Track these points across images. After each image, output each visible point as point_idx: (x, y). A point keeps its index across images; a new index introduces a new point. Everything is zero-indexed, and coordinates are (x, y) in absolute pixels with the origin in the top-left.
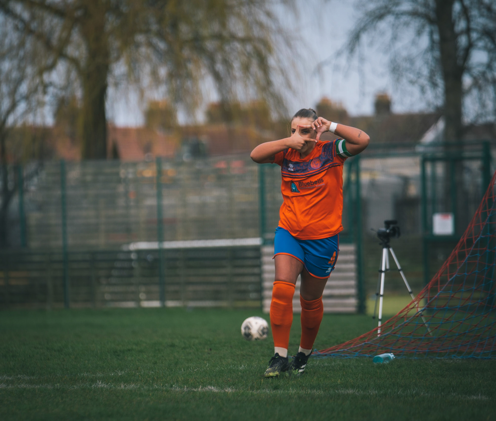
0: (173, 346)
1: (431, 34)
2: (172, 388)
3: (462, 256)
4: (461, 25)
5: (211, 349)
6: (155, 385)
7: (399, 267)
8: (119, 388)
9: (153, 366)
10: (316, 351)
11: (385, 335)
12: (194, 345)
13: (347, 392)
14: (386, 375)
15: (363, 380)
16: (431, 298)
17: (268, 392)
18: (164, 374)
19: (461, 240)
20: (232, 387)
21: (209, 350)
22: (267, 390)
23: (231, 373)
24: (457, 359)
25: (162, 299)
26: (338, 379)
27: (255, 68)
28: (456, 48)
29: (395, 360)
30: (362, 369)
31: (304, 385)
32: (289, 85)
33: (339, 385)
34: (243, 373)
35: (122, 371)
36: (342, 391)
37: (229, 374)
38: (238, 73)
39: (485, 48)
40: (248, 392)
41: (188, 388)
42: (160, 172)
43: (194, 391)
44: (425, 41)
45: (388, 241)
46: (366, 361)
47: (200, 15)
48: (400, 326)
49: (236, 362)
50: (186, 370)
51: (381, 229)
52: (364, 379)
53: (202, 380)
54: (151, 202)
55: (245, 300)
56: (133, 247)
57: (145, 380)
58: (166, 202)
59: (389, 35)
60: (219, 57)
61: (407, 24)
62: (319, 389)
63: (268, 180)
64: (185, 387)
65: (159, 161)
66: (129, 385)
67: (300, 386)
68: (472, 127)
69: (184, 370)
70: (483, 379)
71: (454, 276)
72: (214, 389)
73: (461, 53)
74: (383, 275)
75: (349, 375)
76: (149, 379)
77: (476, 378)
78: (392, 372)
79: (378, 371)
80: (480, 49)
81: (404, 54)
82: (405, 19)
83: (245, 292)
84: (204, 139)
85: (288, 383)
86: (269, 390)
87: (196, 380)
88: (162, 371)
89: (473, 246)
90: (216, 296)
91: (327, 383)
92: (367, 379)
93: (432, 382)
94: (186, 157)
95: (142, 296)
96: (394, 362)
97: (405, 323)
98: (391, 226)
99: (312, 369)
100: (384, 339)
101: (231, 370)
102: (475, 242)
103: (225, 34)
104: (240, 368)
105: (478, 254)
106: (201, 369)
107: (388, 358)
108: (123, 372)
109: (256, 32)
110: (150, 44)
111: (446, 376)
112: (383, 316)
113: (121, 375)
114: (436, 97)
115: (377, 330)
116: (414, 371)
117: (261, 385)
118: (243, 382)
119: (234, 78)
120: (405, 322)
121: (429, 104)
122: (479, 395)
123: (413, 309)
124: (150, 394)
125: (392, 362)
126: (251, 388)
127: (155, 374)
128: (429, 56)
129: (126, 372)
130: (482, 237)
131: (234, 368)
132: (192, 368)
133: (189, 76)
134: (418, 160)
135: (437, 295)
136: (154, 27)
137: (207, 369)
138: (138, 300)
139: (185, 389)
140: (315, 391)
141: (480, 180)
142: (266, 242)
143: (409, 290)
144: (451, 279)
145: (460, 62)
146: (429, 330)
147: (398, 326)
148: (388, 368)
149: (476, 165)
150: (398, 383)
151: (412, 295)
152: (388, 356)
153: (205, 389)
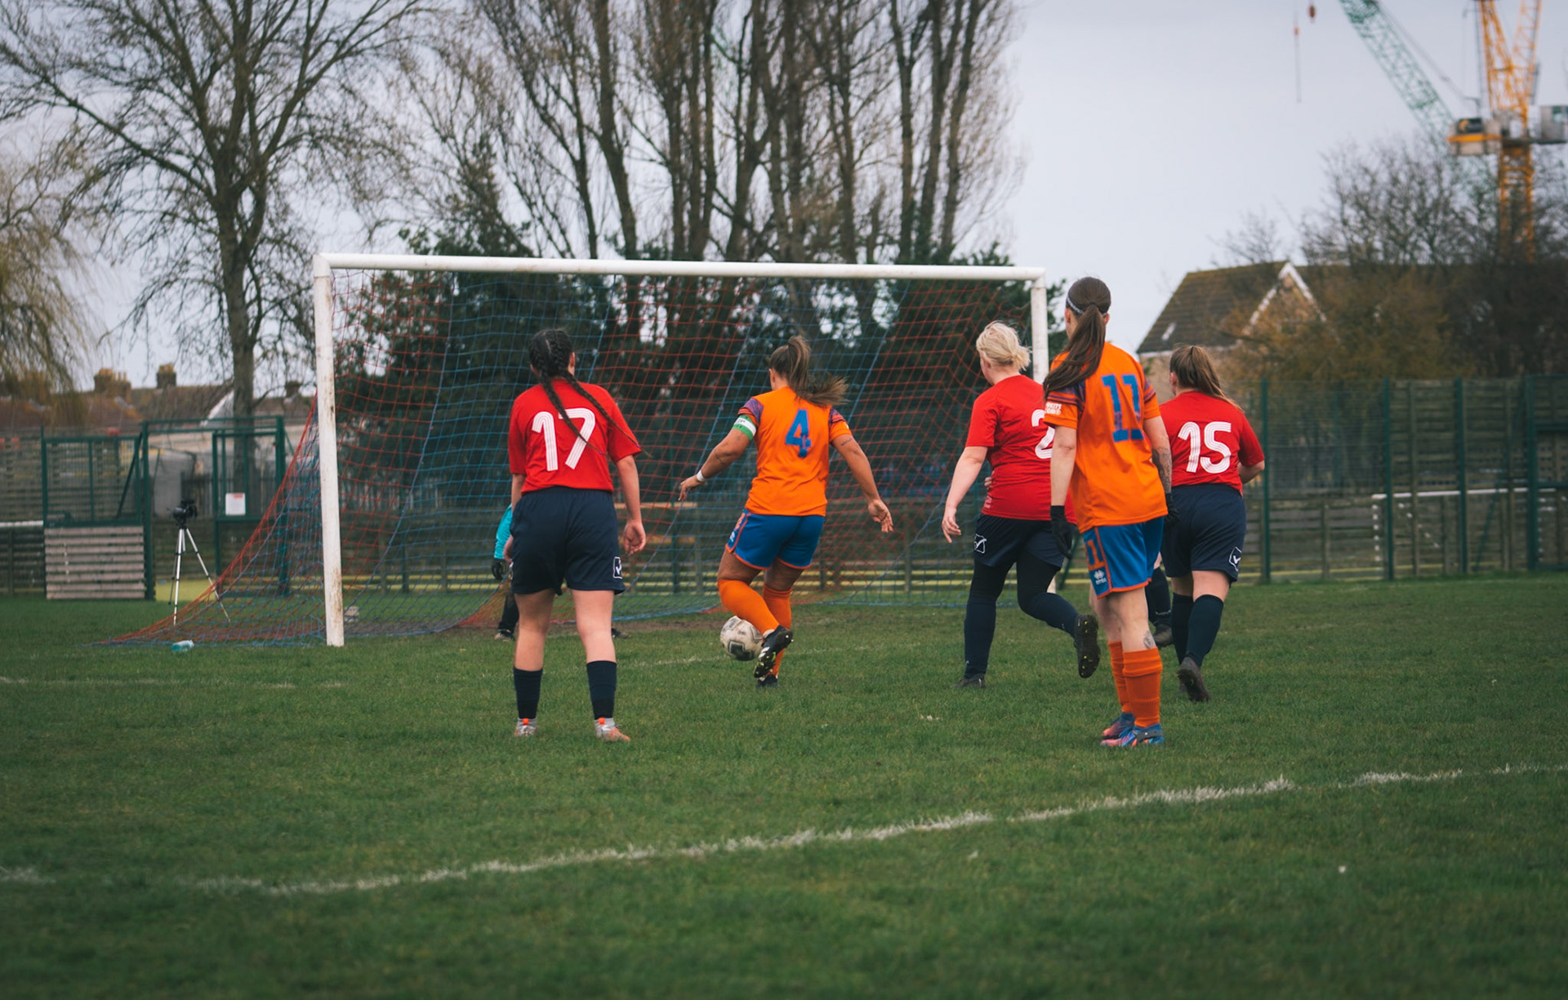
4: (250, 295)
7: (196, 549)
11: (183, 622)
13: (148, 682)
14: (186, 663)
20: (25, 678)
22: (62, 680)
28: (247, 319)
29: (194, 648)
30: (160, 659)
31: (100, 675)
33: (138, 675)
34: (36, 663)
36: (143, 681)
37: (21, 663)
39: (277, 319)
40: (42, 682)
44: (214, 310)
45: (185, 522)
46: (164, 649)
49: (27, 652)
51: (174, 509)
52: (164, 668)
61: (194, 292)
62: (117, 679)
63: (50, 455)
67: (97, 676)
68: (263, 401)
72: (7, 679)
73: (252, 322)
74: (179, 556)
75: (148, 664)
77: (280, 666)
78: (192, 660)
79: (177, 659)
80: (271, 319)
81: (192, 322)
82: (193, 285)
85: (84, 673)
86: (64, 681)
91: (124, 673)
92: (167, 667)
98: (184, 506)
99: (109, 658)
100: (182, 626)
107: (187, 646)
109: (38, 298)
112: (179, 602)
114: (226, 368)
115: (172, 616)
118: (36, 671)
121: (218, 376)
122: (286, 682)
123: (205, 597)
125: (191, 650)
126: (46, 679)
128: (218, 326)
131: (25, 658)
134: (208, 435)
135: (228, 589)
140: (112, 681)
142: (48, 524)
143: (207, 574)
144: (242, 572)
145: (250, 333)
146: (226, 612)
148: (187, 656)
149: (268, 442)
150: (199, 671)
151: (209, 580)
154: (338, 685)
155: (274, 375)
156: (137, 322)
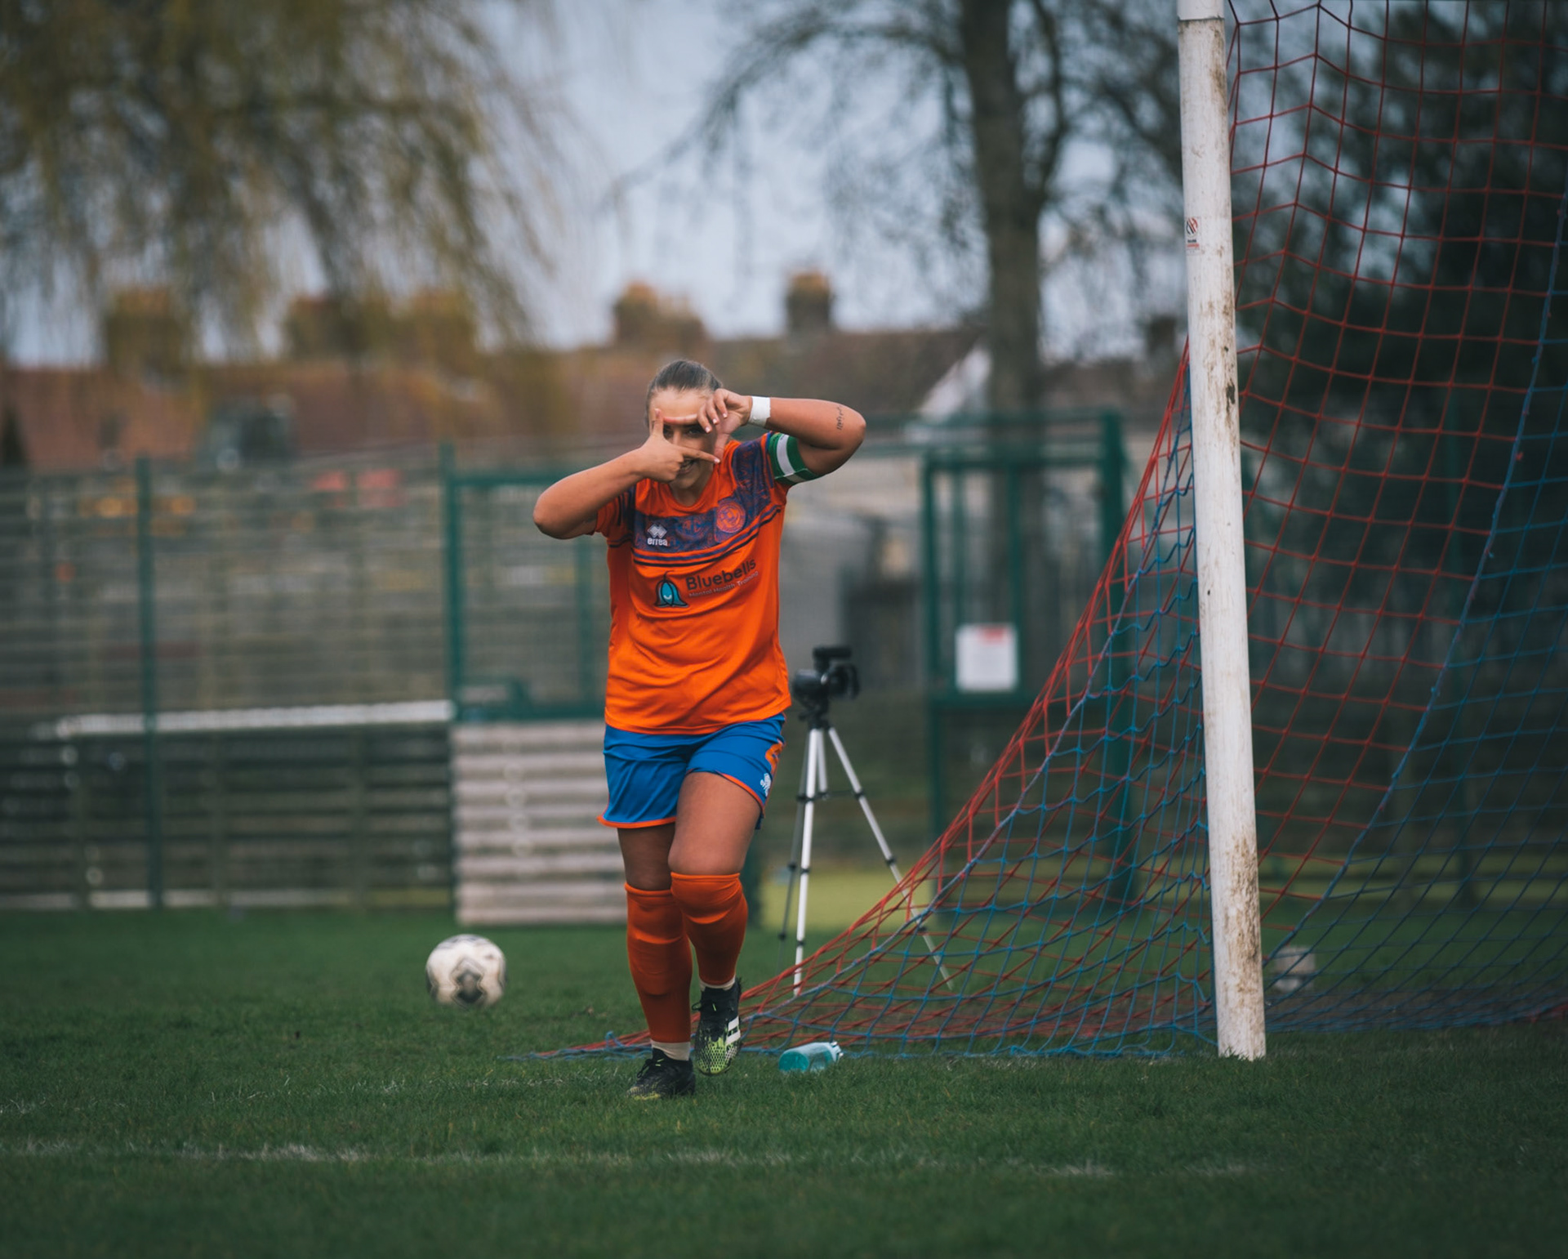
0: (183, 1024)
1: (948, 93)
2: (181, 1152)
3: (1035, 753)
4: (1033, 68)
5: (298, 1035)
6: (131, 1145)
7: (857, 787)
8: (20, 1152)
9: (123, 1087)
10: (611, 1036)
11: (815, 992)
12: (247, 1022)
13: (701, 1159)
14: (816, 1107)
15: (751, 1123)
16: (946, 880)
17: (467, 1159)
18: (157, 1108)
19: (1035, 707)
20: (360, 1148)
21: (294, 1036)
22: (463, 1155)
23: (357, 1105)
24: (1025, 1058)
25: (155, 885)
26: (676, 1121)
27: (429, 191)
28: (1020, 136)
29: (843, 1063)
30: (746, 1090)
31: (574, 1139)
32: (533, 247)
33: (679, 1136)
34: (395, 1104)
35: (29, 1100)
36: (688, 1156)
37: (351, 1107)
38: (379, 210)
39: (1106, 136)
40: (408, 1160)
41: (227, 1150)
42: (146, 504)
43: (246, 1161)
44: (928, 115)
45: (825, 709)
46: (758, 1066)
47: (266, 31)
48: (860, 963)
49: (373, 1073)
50: (225, 1095)
51: (802, 674)
52: (752, 1121)
53: (270, 1127)
54: (119, 594)
55: (401, 885)
56: (65, 729)
57: (100, 1127)
58: (164, 593)
59: (824, 94)
60: (321, 160)
61: (876, 63)
62: (620, 1149)
63: (470, 525)
64: (218, 1147)
65: (144, 472)
66: (51, 1144)
67: (563, 1142)
68: (1065, 372)
69: (217, 1098)
70: (1100, 1115)
71: (1014, 811)
72: (307, 1153)
73: (1037, 150)
74: (809, 808)
75: (707, 1108)
76: (110, 1125)
77: (1079, 1114)
78: (835, 1096)
79: (793, 1094)
80: (1089, 138)
81: (869, 151)
82: (869, 46)
83: (402, 862)
84: (280, 405)
85: (527, 1134)
86: (470, 1155)
87: (253, 1126)
88: (152, 1100)
89: (1067, 723)
90: (316, 875)
91: (642, 1133)
92: (761, 1119)
93: (952, 1127)
94: (228, 461)
95: (94, 876)
96: (840, 1068)
97: (872, 955)
98: (834, 664)
99: (600, 1091)
100: (814, 1000)
101: (359, 1097)
102: (1071, 714)
103: (341, 90)
104: (387, 1090)
105: (1078, 749)
106: (267, 1094)
107: (823, 1057)
108: (34, 1105)
109: (434, 86)
110: (116, 122)
111: (991, 1110)
112: (807, 933)
113: (28, 1115)
114: (963, 279)
115: (791, 974)
116: (898, 1095)
117: (446, 1140)
118: (393, 1131)
119: (368, 224)
120: (871, 952)
121: (941, 300)
122: (1089, 1162)
123: (896, 912)
124: (115, 1171)
125: (835, 1070)
126: (417, 1150)
127: (131, 1109)
128: (942, 160)
129: (41, 1105)
130: (1092, 696)
131: (366, 1090)
132: (242, 1090)
133: (236, 217)
134: (912, 467)
135: (964, 870)
136: (129, 70)
137: (287, 1092)
138: (82, 889)
139: (220, 1152)
140: (607, 1155)
141: (1092, 528)
142: (462, 715)
143: (887, 854)
144: (1002, 823)
145: (1031, 177)
146: (944, 973)
147: (853, 964)
148: (822, 1086)
149: (1080, 483)
150: (851, 1130)
151: (894, 868)
152: (822, 1051)
153: (279, 1152)
154: (1236, 1169)
155: (1097, 300)
156: (715, 145)
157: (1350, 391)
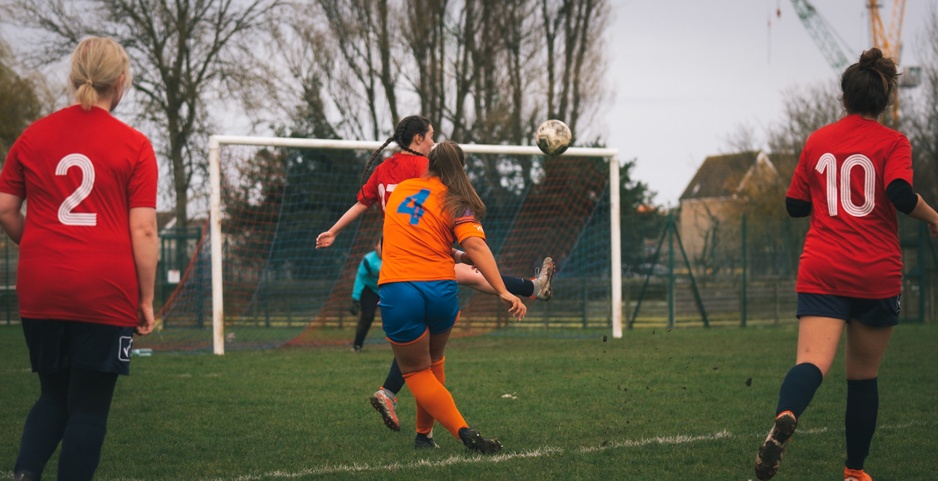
1: (169, 165)
4: (186, 161)
28: (183, 174)
68: (192, 221)
73: (187, 177)
80: (197, 174)
114: (172, 202)
121: (167, 207)
128: (168, 178)
145: (185, 181)
149: (193, 242)
154: (215, 375)
155: (200, 206)
157: (249, 225)
